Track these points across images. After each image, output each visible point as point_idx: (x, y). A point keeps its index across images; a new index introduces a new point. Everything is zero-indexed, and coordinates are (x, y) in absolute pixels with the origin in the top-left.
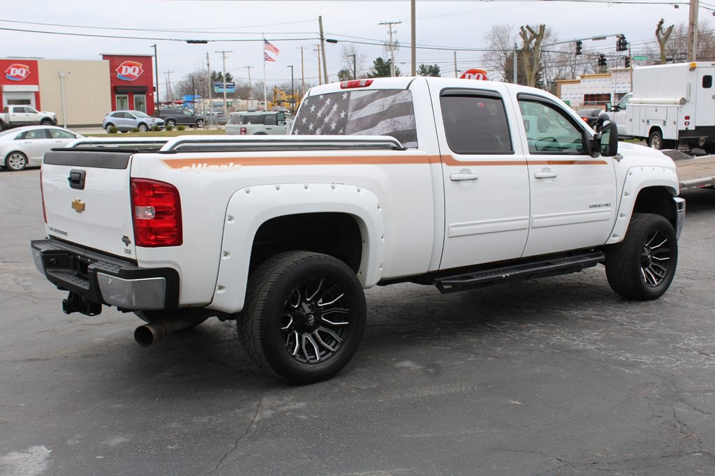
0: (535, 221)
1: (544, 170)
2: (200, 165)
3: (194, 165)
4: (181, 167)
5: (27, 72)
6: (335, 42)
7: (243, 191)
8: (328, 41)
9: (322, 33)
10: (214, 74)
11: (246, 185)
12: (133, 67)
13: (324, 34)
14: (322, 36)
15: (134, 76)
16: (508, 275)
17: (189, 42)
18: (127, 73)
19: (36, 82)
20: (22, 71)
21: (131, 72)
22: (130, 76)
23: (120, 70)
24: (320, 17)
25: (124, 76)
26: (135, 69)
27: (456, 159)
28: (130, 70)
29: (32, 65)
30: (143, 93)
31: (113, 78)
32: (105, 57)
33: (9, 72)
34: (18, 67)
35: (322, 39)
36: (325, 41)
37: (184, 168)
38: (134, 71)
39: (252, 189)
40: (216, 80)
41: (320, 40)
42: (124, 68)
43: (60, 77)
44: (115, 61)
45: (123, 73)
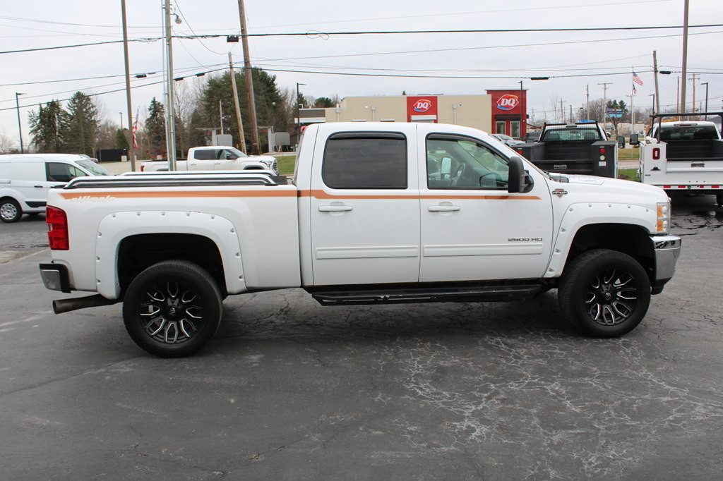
0: (426, 250)
1: (441, 204)
2: (85, 197)
3: (81, 197)
4: (71, 198)
5: (429, 105)
6: (669, 73)
7: (110, 216)
8: (661, 72)
9: (655, 66)
10: (610, 102)
11: (114, 211)
12: (510, 100)
13: (657, 67)
14: (656, 68)
15: (511, 107)
16: (388, 296)
17: (532, 79)
18: (506, 104)
19: (436, 113)
20: (425, 105)
21: (509, 103)
22: (507, 106)
23: (500, 102)
24: (655, 52)
25: (503, 106)
26: (512, 101)
27: (328, 193)
28: (508, 102)
29: (433, 100)
30: (519, 119)
31: (494, 108)
32: (489, 92)
33: (416, 106)
34: (423, 102)
35: (656, 72)
36: (658, 73)
37: (73, 199)
38: (511, 102)
39: (117, 214)
40: (612, 107)
41: (654, 73)
42: (503, 100)
43: (454, 109)
44: (496, 95)
45: (502, 104)
